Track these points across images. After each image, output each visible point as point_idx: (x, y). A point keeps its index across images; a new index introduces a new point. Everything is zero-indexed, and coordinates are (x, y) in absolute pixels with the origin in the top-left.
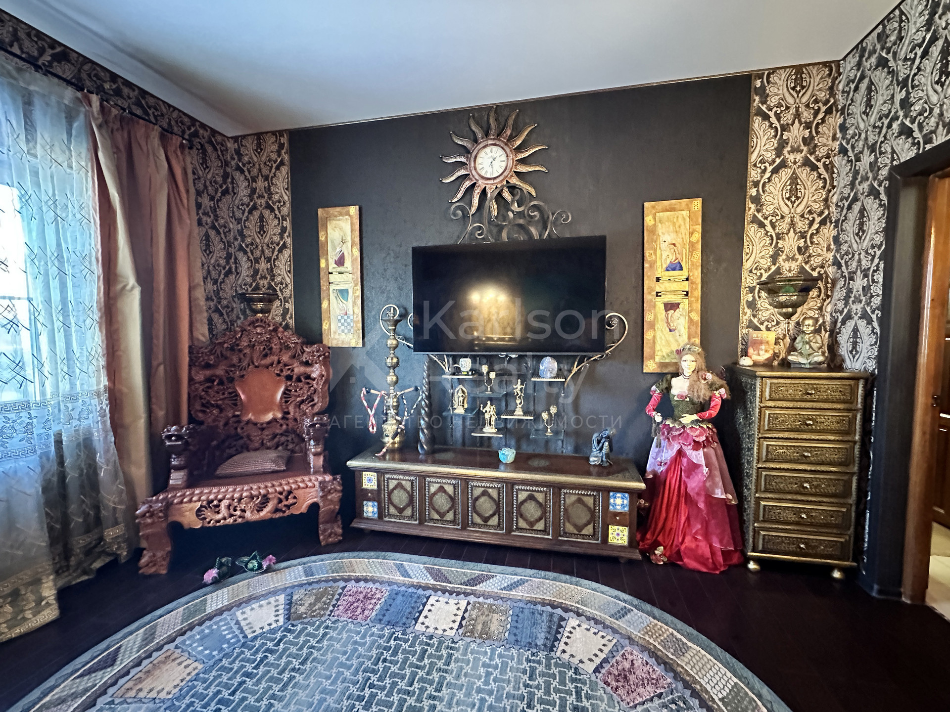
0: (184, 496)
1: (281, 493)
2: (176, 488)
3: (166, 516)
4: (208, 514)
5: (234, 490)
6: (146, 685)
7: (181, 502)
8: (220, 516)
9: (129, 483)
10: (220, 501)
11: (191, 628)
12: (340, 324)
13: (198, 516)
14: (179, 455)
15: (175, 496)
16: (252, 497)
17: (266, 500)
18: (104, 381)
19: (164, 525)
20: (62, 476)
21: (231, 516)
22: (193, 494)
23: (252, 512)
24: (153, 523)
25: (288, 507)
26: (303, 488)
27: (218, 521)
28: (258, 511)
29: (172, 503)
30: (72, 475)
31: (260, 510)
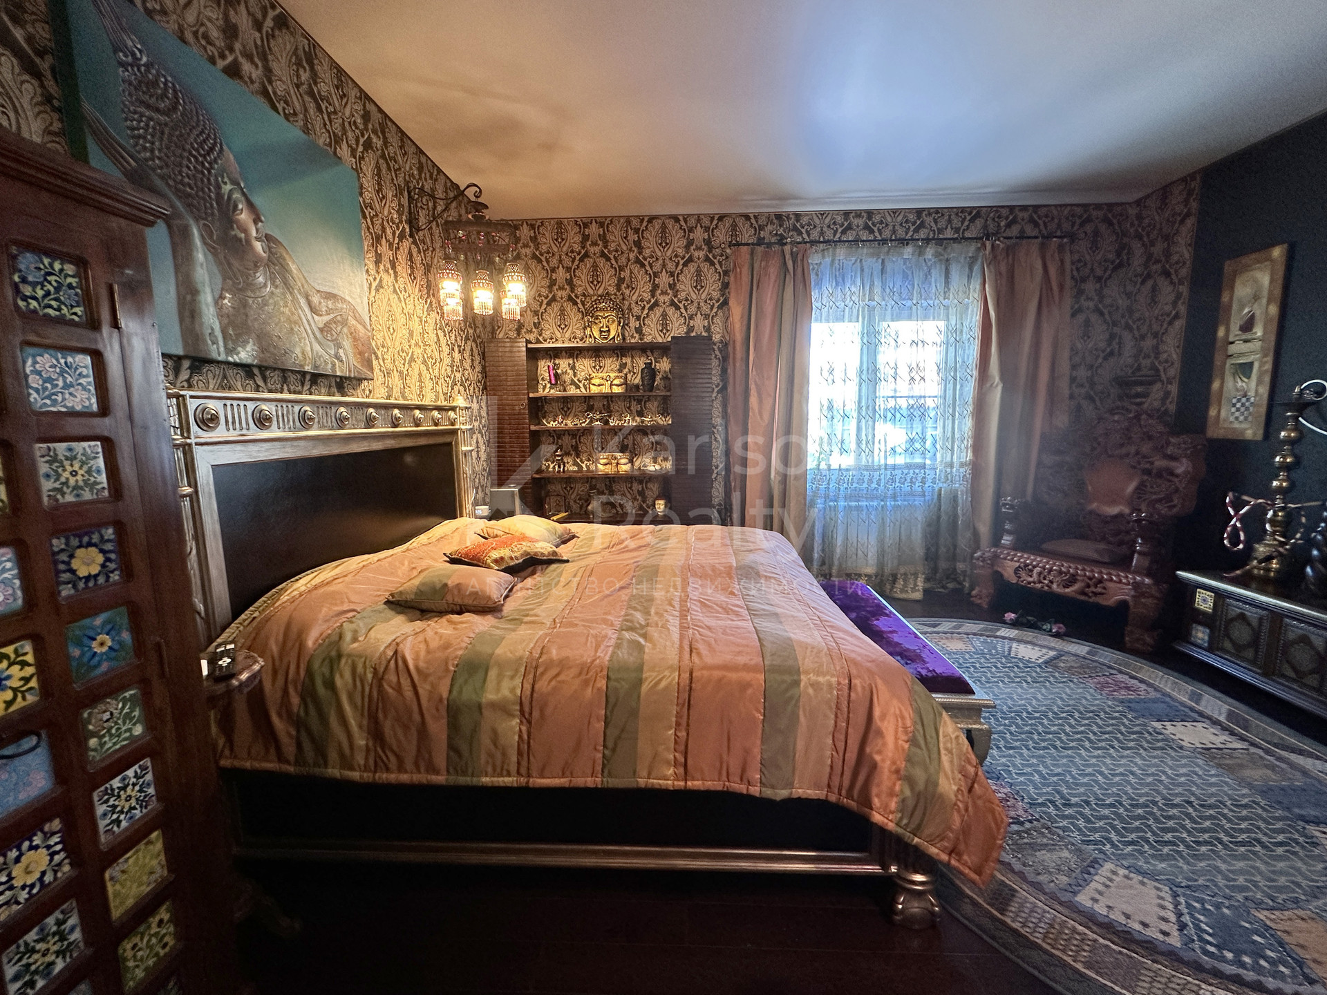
0: (1008, 554)
1: (1090, 579)
2: (1004, 547)
3: (992, 565)
4: (1023, 574)
5: (1047, 563)
6: (943, 641)
7: (1005, 559)
8: (1030, 579)
9: (976, 534)
10: (1034, 567)
11: (982, 635)
12: (1233, 409)
13: (1015, 573)
14: (1011, 522)
15: (1002, 553)
16: (1060, 572)
17: (1073, 580)
18: (970, 456)
19: (990, 570)
20: (939, 518)
21: (1040, 582)
22: (1015, 555)
23: (1058, 585)
24: (983, 567)
25: (1095, 594)
26: (1115, 582)
27: (1029, 583)
28: (1064, 587)
29: (999, 557)
30: (944, 517)
31: (1066, 586)
